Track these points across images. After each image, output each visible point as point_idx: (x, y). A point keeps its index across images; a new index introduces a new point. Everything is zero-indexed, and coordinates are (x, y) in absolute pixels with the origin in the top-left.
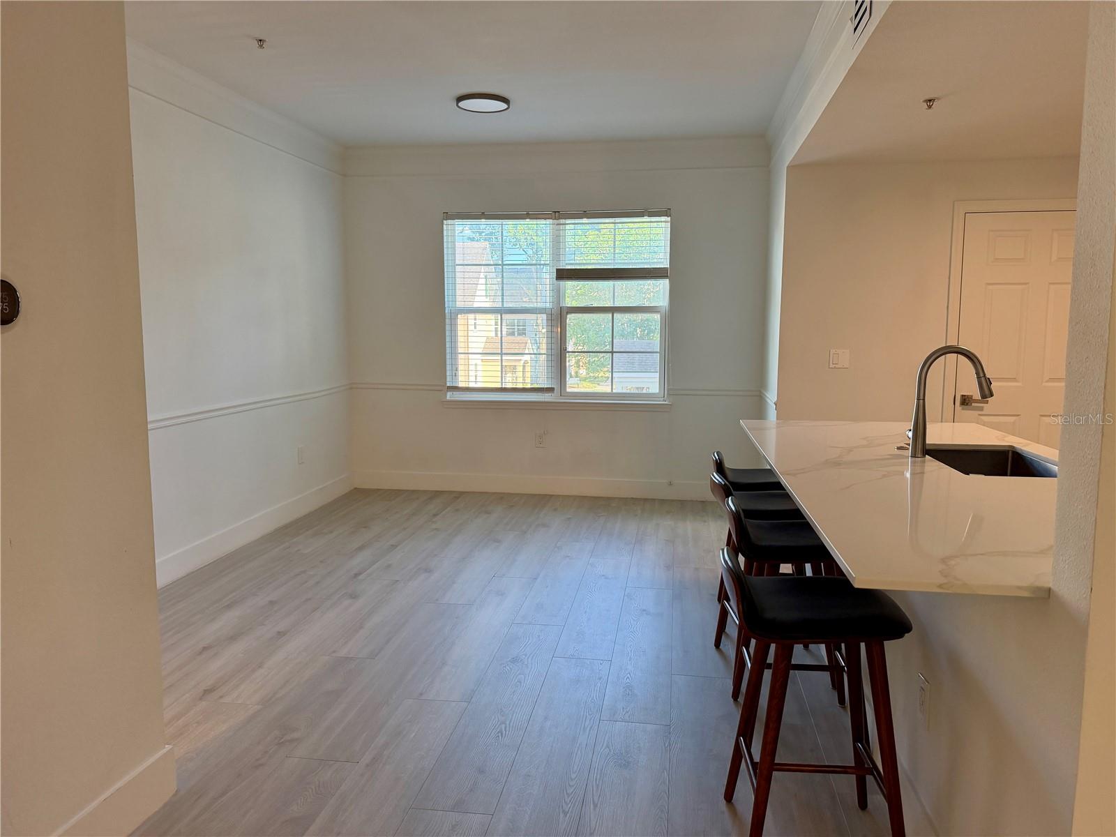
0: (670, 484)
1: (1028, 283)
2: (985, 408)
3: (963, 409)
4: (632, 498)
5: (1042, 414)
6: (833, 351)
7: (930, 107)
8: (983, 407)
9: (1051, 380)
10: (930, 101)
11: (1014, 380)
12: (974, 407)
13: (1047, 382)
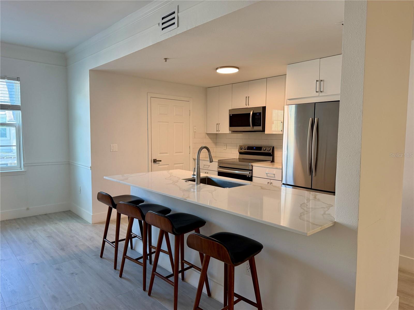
0: (28, 209)
1: (168, 122)
2: (160, 163)
3: (154, 164)
4: (7, 220)
5: (175, 163)
6: (111, 145)
7: (166, 61)
8: (159, 163)
9: (176, 153)
10: (166, 59)
11: (167, 153)
12: (158, 163)
13: (175, 153)
